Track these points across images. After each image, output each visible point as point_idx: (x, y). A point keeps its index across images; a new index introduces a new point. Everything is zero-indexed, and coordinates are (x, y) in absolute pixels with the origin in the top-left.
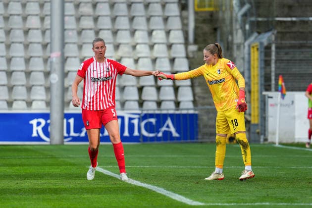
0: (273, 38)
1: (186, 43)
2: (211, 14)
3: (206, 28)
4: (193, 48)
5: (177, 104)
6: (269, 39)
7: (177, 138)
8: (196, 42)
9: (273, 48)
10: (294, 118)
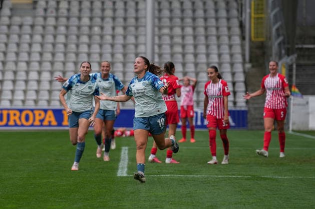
0: (294, 60)
1: (244, 62)
2: (262, 43)
3: (258, 52)
4: (248, 66)
5: (235, 103)
6: (292, 60)
7: (234, 127)
8: (251, 61)
9: (294, 66)
10: (308, 114)
